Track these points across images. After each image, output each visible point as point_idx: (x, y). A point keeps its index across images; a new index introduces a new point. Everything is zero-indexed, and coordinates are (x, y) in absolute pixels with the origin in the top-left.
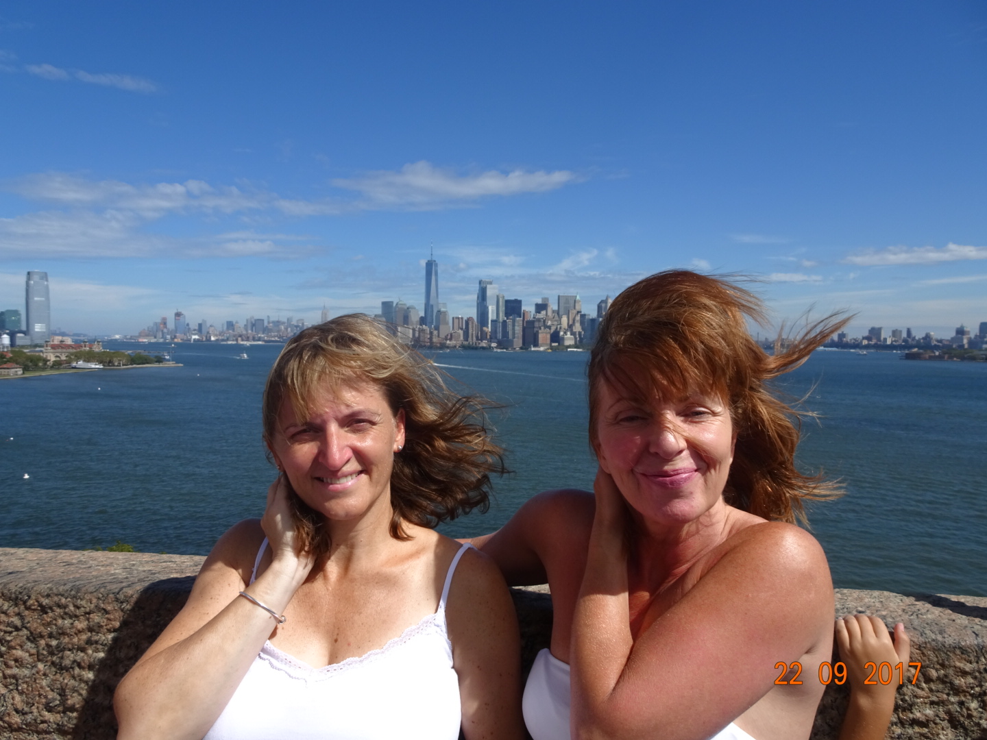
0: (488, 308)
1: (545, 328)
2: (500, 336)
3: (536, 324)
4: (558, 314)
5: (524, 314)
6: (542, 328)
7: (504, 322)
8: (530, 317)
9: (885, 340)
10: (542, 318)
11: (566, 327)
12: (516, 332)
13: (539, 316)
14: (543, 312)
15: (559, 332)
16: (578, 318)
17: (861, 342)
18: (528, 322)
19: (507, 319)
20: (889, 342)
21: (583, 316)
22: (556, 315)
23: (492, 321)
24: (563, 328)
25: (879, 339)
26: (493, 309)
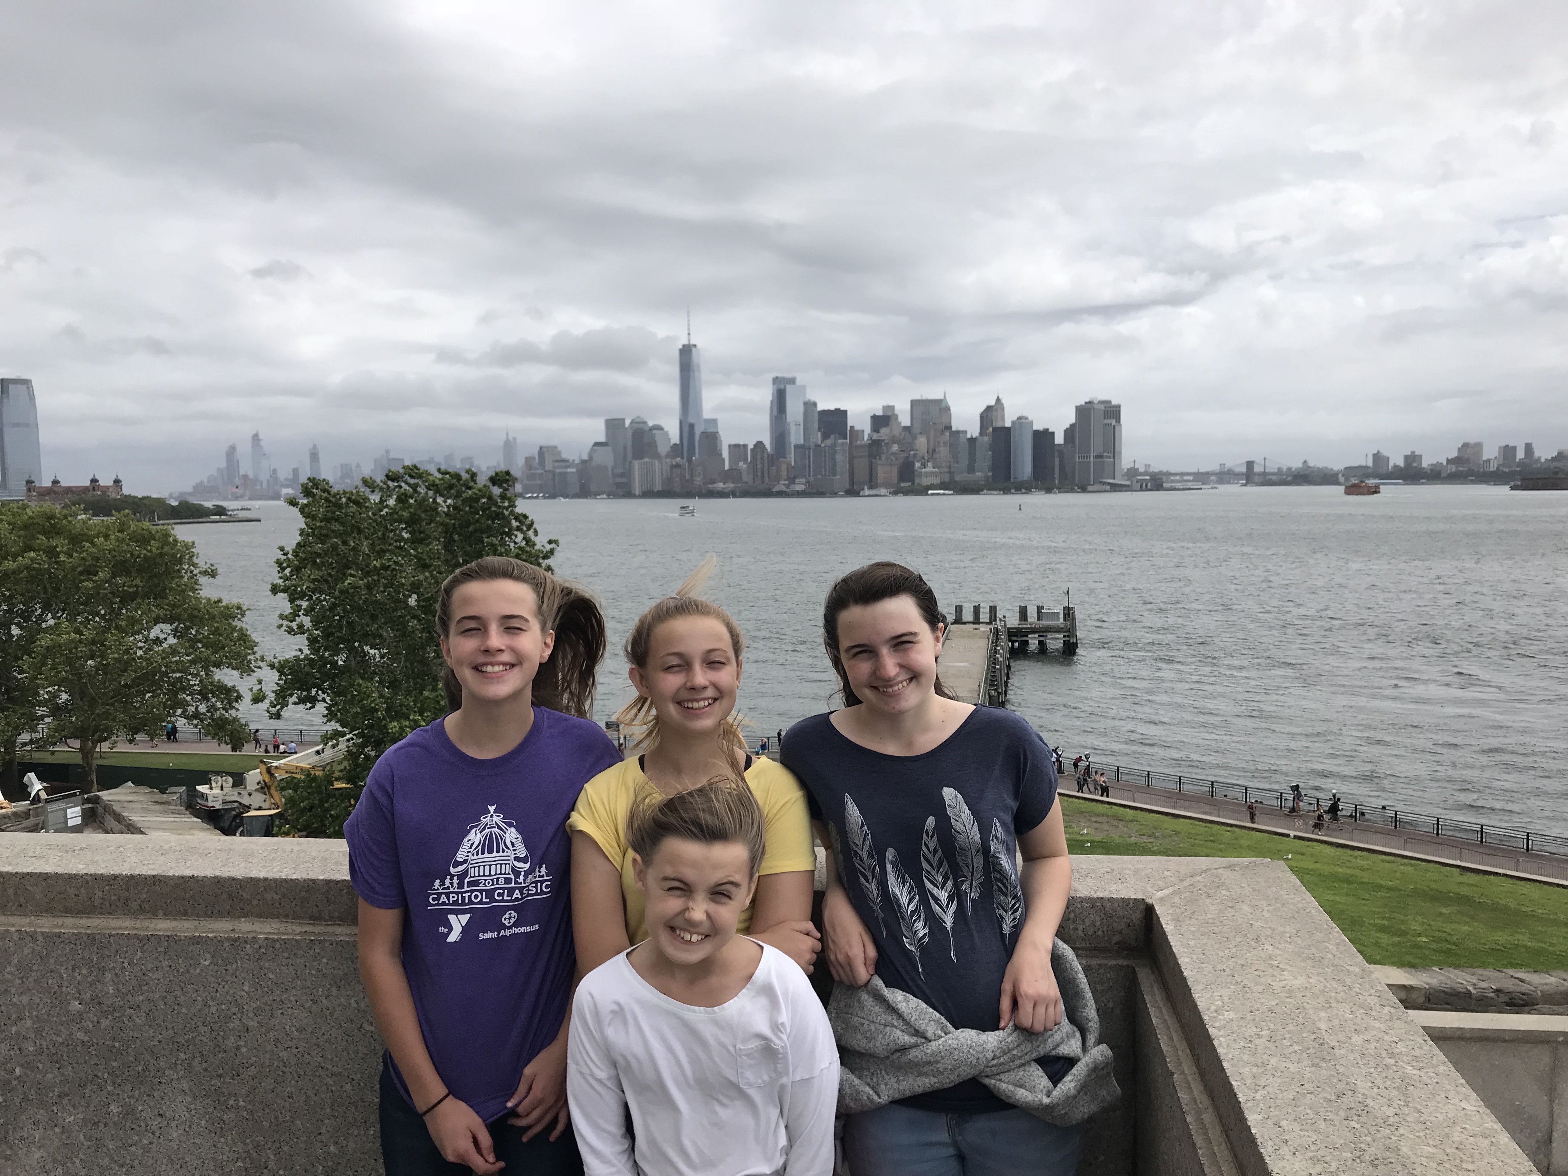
0: (789, 425)
1: (888, 457)
4: (911, 432)
5: (851, 432)
7: (818, 447)
8: (863, 438)
9: (1487, 463)
10: (884, 440)
11: (925, 455)
12: (837, 465)
13: (878, 436)
14: (886, 430)
15: (912, 463)
16: (946, 438)
17: (1446, 468)
18: (859, 447)
19: (823, 441)
20: (1494, 466)
21: (955, 435)
23: (796, 447)
24: (919, 456)
26: (798, 426)
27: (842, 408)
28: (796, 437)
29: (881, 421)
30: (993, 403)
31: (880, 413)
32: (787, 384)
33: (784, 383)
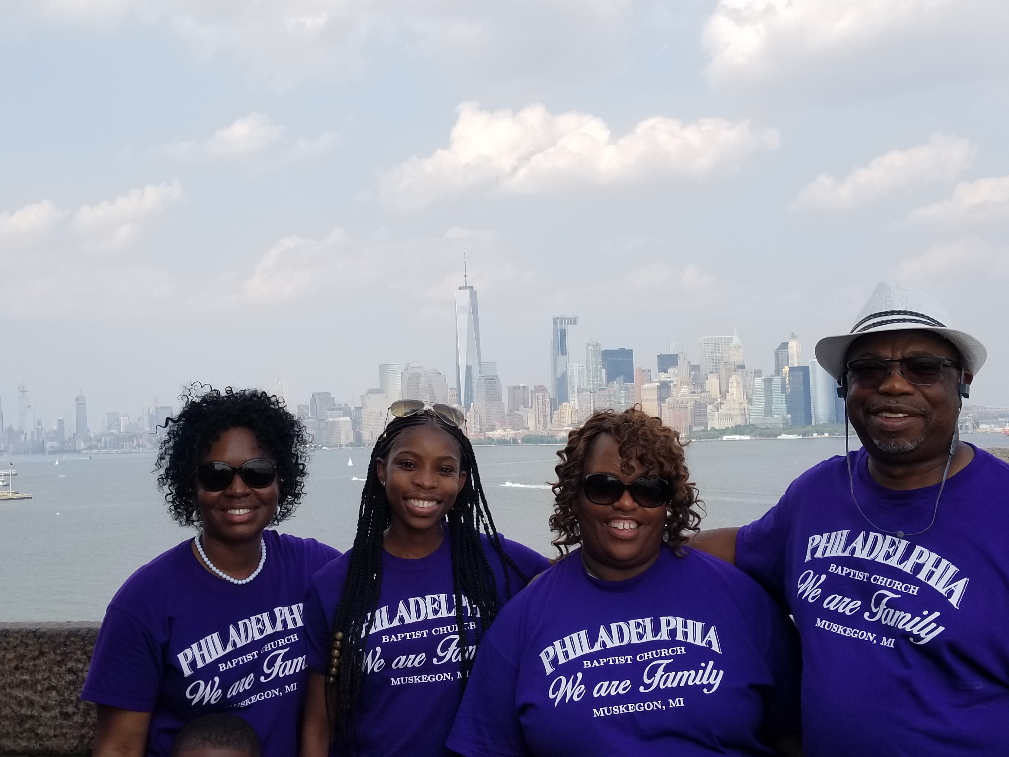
0: (571, 367)
4: (701, 372)
5: (637, 375)
7: (603, 391)
11: (718, 396)
14: (673, 371)
22: (697, 373)
23: (580, 391)
24: (711, 397)
26: (581, 368)
27: (628, 347)
28: (578, 379)
31: (665, 352)
32: (568, 324)
33: (565, 324)
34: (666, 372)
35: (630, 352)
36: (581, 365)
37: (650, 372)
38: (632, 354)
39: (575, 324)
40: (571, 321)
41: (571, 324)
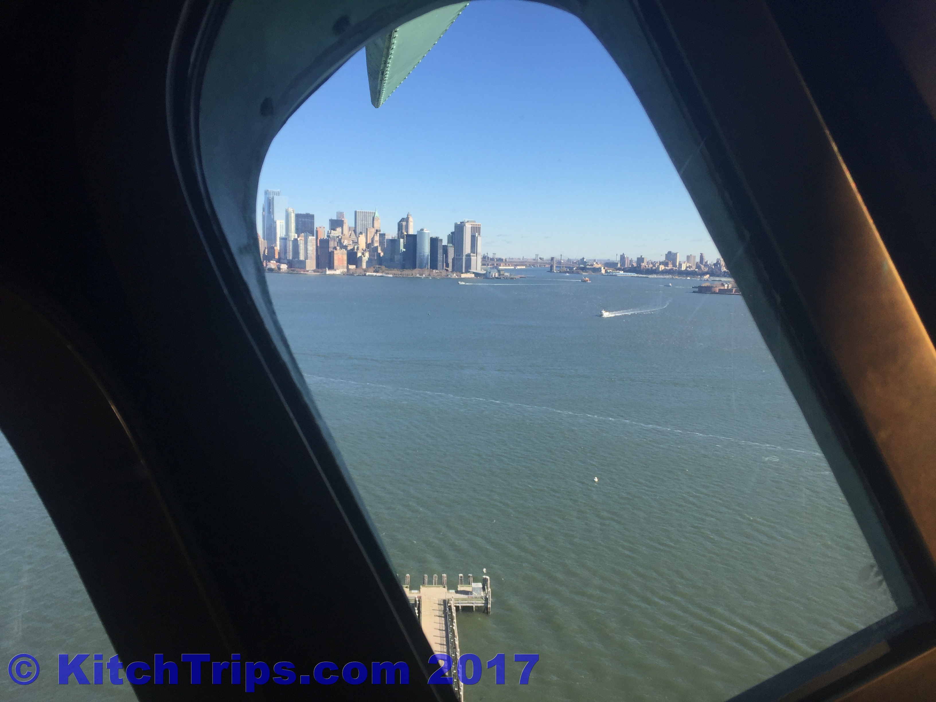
0: (276, 222)
1: (341, 248)
2: (290, 256)
3: (332, 244)
4: (355, 231)
5: (317, 232)
6: (338, 248)
7: (296, 240)
8: (323, 235)
9: (680, 265)
10: (338, 237)
11: (364, 248)
12: (309, 252)
13: (334, 234)
14: (339, 230)
15: (356, 253)
16: (377, 238)
17: (658, 267)
18: (322, 241)
19: (298, 237)
20: (683, 268)
21: (382, 236)
22: (353, 232)
23: (281, 239)
24: (360, 248)
25: (674, 265)
26: (282, 224)
27: (311, 213)
28: (280, 232)
29: (336, 224)
30: (405, 217)
31: (335, 218)
32: (274, 195)
33: (272, 194)
34: (334, 230)
35: (312, 217)
36: (282, 222)
37: (324, 229)
38: (314, 217)
39: (279, 195)
40: (276, 193)
41: (276, 195)
